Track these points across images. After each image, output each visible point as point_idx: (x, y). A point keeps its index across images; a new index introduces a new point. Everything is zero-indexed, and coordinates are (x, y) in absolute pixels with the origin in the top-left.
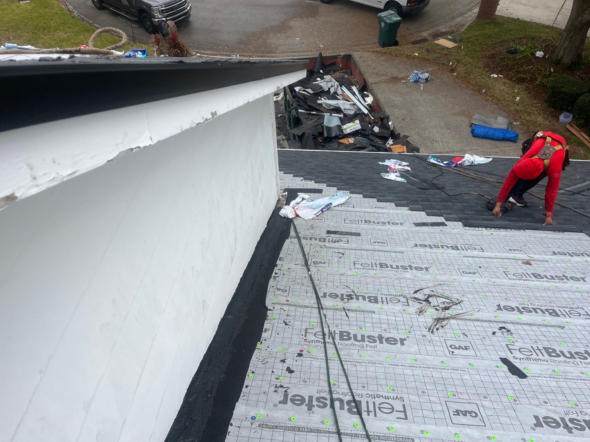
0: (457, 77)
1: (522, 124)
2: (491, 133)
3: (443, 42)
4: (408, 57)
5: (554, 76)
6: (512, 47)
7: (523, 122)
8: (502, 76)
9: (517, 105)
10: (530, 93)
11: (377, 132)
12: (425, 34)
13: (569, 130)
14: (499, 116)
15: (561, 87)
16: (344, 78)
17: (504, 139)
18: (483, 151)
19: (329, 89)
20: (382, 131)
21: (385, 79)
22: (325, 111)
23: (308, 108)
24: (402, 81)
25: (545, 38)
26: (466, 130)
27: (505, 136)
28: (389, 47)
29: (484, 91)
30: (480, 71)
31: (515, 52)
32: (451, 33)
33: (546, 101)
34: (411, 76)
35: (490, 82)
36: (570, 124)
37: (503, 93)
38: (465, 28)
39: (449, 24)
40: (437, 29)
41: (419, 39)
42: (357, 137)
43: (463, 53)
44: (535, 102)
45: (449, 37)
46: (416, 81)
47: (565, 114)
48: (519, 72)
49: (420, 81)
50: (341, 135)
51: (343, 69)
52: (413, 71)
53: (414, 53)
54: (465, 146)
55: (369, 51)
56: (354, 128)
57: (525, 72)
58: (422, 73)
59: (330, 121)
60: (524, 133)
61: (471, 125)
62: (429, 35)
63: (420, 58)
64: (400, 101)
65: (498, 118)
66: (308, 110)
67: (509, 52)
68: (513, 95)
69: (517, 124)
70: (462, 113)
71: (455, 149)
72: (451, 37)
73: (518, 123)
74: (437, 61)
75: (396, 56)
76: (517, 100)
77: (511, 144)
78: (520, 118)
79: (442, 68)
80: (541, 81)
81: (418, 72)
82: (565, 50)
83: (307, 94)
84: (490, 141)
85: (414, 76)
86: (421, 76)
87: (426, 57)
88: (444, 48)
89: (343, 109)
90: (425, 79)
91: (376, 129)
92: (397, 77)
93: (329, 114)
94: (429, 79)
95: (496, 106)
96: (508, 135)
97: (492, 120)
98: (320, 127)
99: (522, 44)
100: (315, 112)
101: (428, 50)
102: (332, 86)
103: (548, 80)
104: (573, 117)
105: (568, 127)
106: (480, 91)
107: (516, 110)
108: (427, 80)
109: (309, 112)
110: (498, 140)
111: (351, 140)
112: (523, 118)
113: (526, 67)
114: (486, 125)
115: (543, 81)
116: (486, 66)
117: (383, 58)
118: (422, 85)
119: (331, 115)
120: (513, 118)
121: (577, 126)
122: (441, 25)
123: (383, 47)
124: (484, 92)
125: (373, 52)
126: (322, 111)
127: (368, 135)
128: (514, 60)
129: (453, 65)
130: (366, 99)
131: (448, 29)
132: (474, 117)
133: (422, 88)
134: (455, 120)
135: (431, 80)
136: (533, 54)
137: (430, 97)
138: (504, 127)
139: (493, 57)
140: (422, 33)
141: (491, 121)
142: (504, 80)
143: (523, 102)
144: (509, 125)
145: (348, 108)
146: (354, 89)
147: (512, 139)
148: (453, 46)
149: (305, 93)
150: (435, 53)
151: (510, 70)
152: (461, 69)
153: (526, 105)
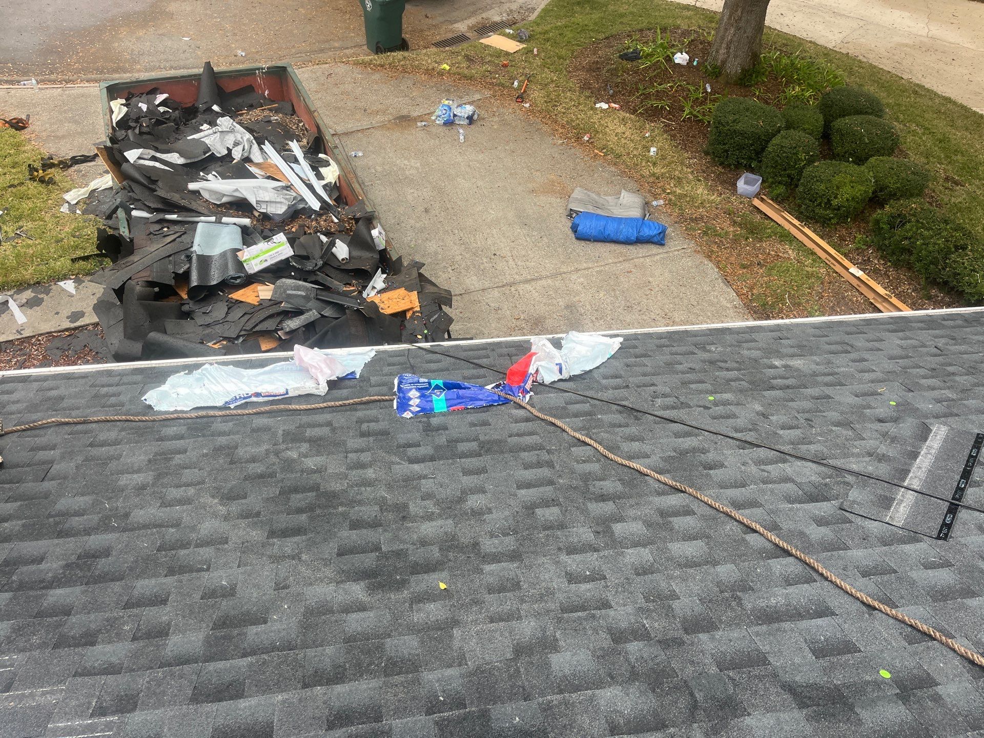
0: (531, 111)
1: (670, 203)
2: (611, 229)
3: (497, 41)
4: (429, 72)
5: (715, 100)
6: (629, 48)
7: (670, 200)
8: (617, 106)
9: (654, 164)
10: (673, 137)
11: (343, 260)
12: (462, 27)
13: (758, 209)
14: (623, 191)
15: (734, 121)
16: (270, 122)
17: (640, 241)
18: (601, 271)
19: (229, 150)
20: (356, 253)
21: (383, 122)
22: (205, 212)
23: (160, 206)
24: (419, 124)
25: (686, 28)
26: (560, 225)
27: (641, 234)
28: (389, 54)
29: (586, 138)
30: (573, 96)
31: (634, 57)
32: (512, 24)
33: (707, 153)
34: (438, 112)
35: (595, 119)
36: (757, 196)
37: (623, 141)
38: (536, 13)
39: (506, 7)
40: (484, 15)
41: (450, 36)
42: (279, 282)
43: (538, 61)
44: (686, 155)
45: (508, 31)
46: (449, 123)
47: (746, 177)
48: (647, 96)
49: (457, 122)
50: (239, 277)
51: (273, 102)
52: (440, 102)
53: (439, 63)
54: (563, 262)
55: (347, 63)
56: (272, 257)
57: (659, 95)
58: (460, 106)
59: (210, 239)
60: (676, 223)
61: (571, 214)
62: (470, 28)
63: (454, 74)
64: (417, 169)
65: (622, 195)
66: (157, 210)
67: (625, 57)
68: (644, 143)
69: (659, 204)
70: (549, 189)
71: (544, 273)
72: (511, 32)
73: (661, 202)
74: (488, 80)
75: (404, 71)
76: (652, 154)
77: (654, 249)
78: (664, 191)
79: (499, 93)
80: (691, 113)
81: (451, 102)
82: (728, 48)
83: (163, 167)
84: (613, 247)
85: (444, 112)
86: (458, 111)
87: (466, 71)
88: (500, 53)
89: (254, 204)
90: (467, 118)
91: (341, 250)
92: (409, 116)
93: (213, 219)
94: (475, 117)
95: (613, 169)
96: (647, 232)
97: (609, 198)
98: (183, 257)
99: (645, 40)
100: (174, 217)
101: (468, 58)
102: (236, 144)
103: (703, 109)
104: (763, 181)
105: (756, 202)
106: (578, 138)
107: (653, 175)
108: (470, 119)
109: (161, 216)
110: (627, 242)
111: (265, 292)
112: (669, 191)
113: (660, 84)
114: (599, 212)
115: (695, 113)
116: (585, 86)
117: (376, 76)
118: (461, 131)
119: (219, 222)
120: (650, 191)
121: (772, 200)
122: (492, 8)
123: (377, 53)
124: (588, 141)
125: (356, 63)
126: (197, 212)
127: (313, 272)
128: (636, 73)
129: (520, 86)
130: (323, 170)
131: (505, 18)
132: (574, 195)
133: (462, 137)
134: (535, 204)
135: (480, 118)
136: (669, 59)
137: (481, 157)
138: (636, 213)
139: (594, 68)
140: (456, 25)
141: (608, 201)
142: (622, 114)
143: (663, 158)
144: (644, 210)
145: (267, 199)
146: (295, 147)
147: (655, 239)
148: (518, 49)
149: (157, 165)
150: (483, 63)
151: (631, 93)
152: (536, 94)
153: (670, 163)
